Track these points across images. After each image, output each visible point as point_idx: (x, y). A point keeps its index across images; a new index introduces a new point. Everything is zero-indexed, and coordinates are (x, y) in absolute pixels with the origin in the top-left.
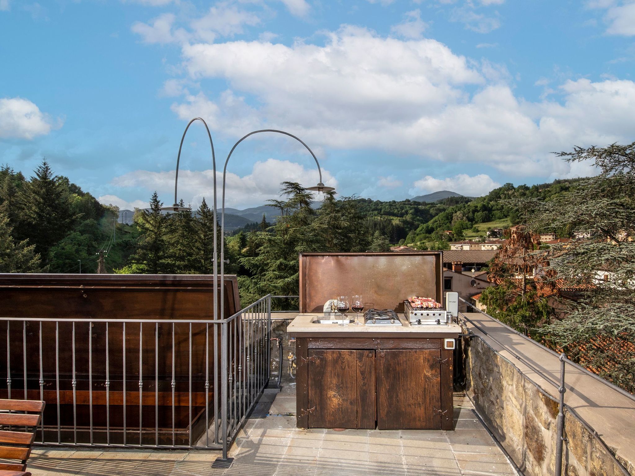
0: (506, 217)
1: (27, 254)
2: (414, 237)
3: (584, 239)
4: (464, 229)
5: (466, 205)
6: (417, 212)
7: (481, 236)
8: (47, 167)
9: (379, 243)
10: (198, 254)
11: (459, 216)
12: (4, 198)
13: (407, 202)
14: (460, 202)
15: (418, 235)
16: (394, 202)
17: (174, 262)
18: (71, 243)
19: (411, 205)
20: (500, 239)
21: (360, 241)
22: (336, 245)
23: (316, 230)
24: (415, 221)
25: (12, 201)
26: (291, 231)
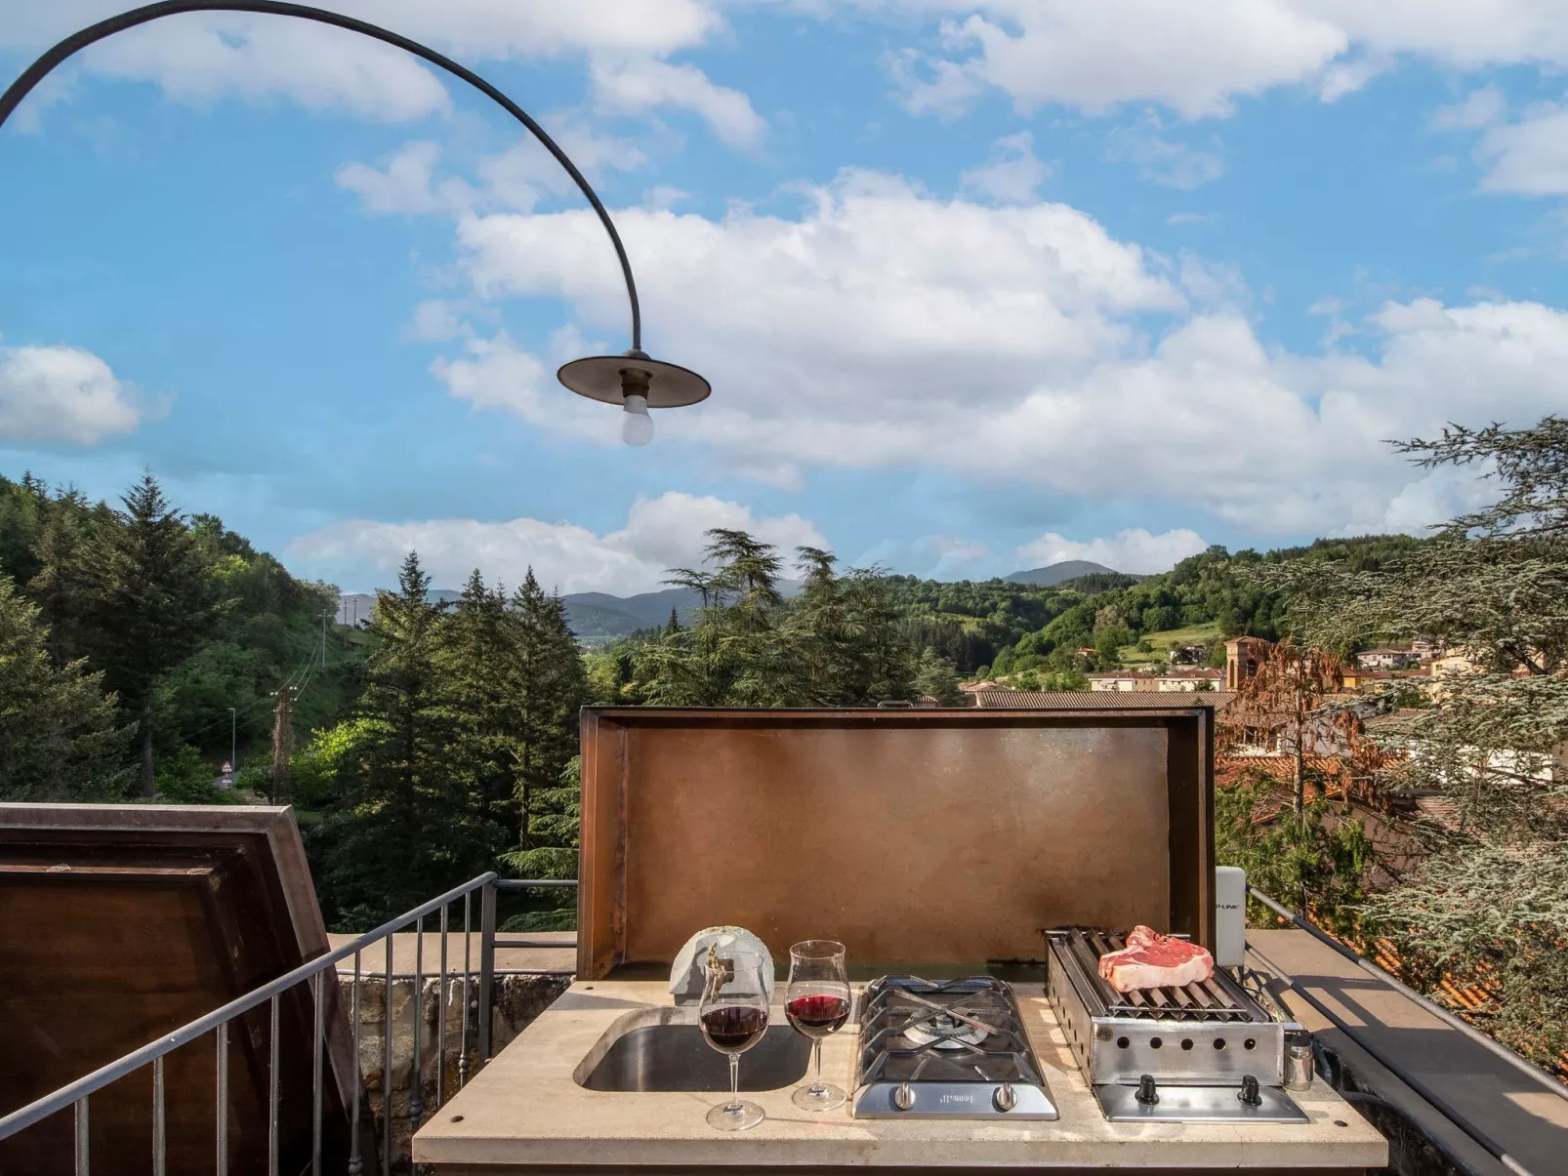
0: (1211, 618)
1: (81, 692)
2: (1010, 661)
3: (1379, 670)
4: (1120, 644)
5: (1125, 593)
6: (1018, 606)
7: (1158, 661)
8: (153, 490)
9: (933, 675)
10: (513, 696)
11: (1110, 616)
12: (44, 559)
13: (996, 584)
14: (1111, 586)
15: (1018, 657)
16: (967, 583)
17: (453, 715)
18: (218, 669)
19: (1005, 591)
20: (1199, 666)
21: (889, 669)
22: (833, 676)
23: (789, 642)
24: (1012, 625)
25: (65, 568)
26: (725, 643)
